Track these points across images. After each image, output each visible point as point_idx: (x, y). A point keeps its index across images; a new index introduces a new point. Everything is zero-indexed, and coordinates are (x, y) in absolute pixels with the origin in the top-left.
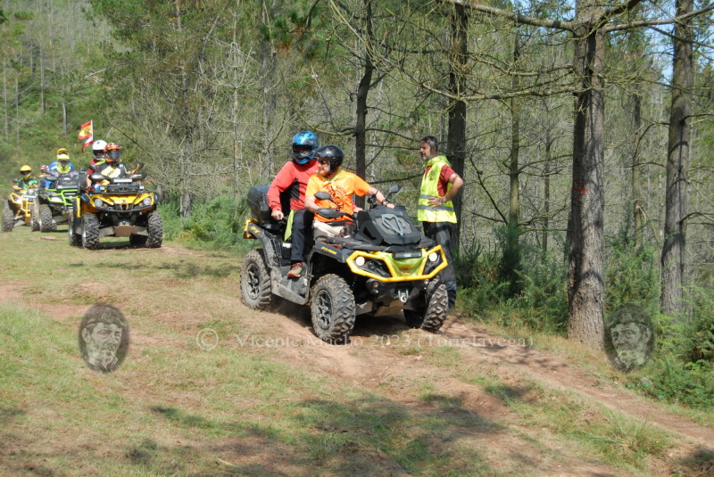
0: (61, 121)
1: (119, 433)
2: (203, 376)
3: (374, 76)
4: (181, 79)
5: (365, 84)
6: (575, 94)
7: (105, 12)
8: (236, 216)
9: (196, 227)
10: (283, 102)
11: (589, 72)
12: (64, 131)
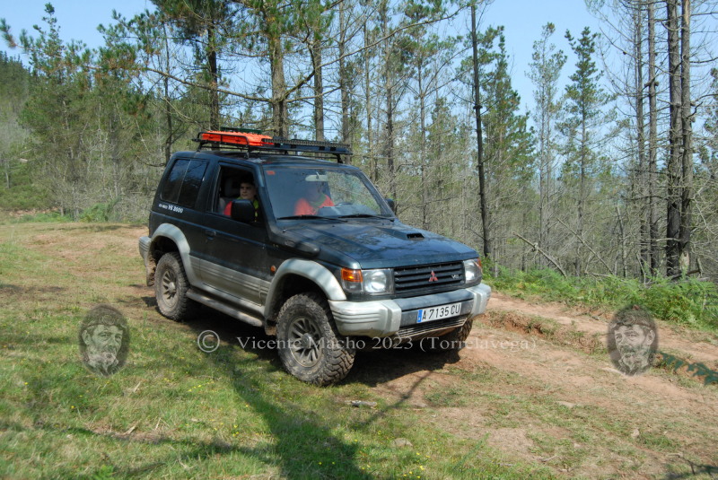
0: (5, 182)
1: (74, 285)
2: (110, 264)
3: (173, 139)
4: (70, 154)
5: (169, 142)
6: (275, 131)
7: (29, 121)
8: (106, 214)
9: (88, 216)
10: (122, 164)
11: (281, 120)
12: (8, 187)
